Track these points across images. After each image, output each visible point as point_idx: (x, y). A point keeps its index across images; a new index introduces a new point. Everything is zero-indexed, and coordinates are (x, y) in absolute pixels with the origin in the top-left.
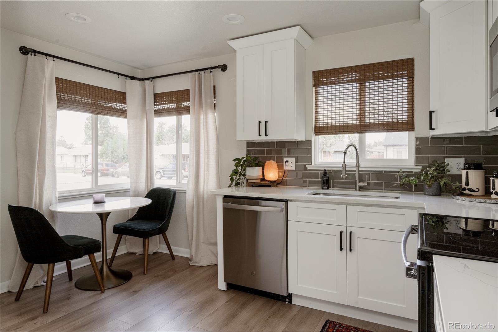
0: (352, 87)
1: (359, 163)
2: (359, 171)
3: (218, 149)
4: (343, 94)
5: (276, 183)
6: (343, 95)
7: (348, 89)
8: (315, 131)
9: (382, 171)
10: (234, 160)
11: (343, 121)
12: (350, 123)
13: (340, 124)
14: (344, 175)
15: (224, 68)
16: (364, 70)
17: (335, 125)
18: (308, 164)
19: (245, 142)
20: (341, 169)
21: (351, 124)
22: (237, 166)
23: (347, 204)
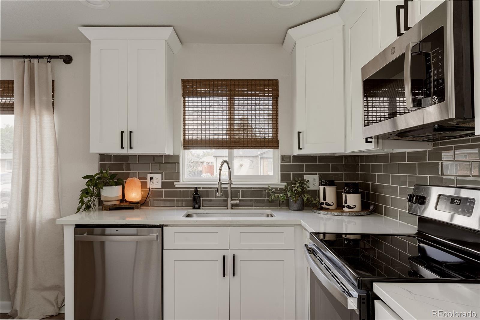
0: (222, 101)
1: (231, 181)
2: (231, 188)
3: (58, 162)
4: (213, 107)
5: (140, 204)
6: (213, 109)
7: (218, 103)
8: (184, 144)
9: (251, 188)
10: (85, 178)
11: (213, 135)
12: (220, 137)
13: (210, 138)
14: (220, 193)
15: (68, 60)
16: (235, 85)
17: (205, 139)
18: (177, 182)
19: (98, 155)
20: (217, 186)
21: (221, 139)
22: (88, 184)
23: (229, 225)
